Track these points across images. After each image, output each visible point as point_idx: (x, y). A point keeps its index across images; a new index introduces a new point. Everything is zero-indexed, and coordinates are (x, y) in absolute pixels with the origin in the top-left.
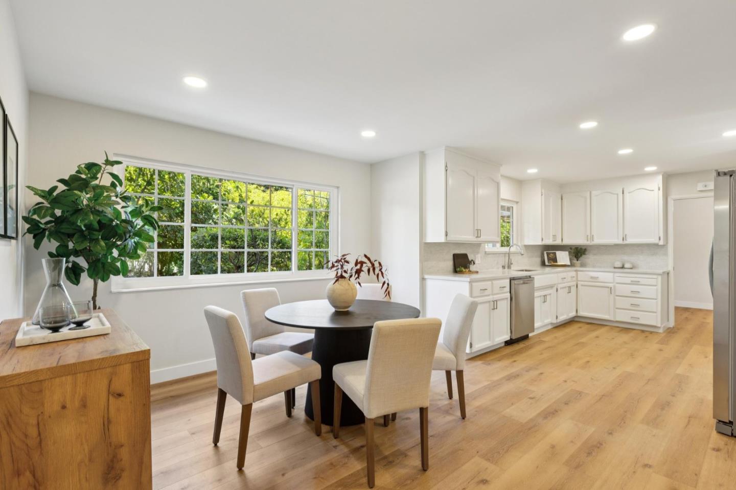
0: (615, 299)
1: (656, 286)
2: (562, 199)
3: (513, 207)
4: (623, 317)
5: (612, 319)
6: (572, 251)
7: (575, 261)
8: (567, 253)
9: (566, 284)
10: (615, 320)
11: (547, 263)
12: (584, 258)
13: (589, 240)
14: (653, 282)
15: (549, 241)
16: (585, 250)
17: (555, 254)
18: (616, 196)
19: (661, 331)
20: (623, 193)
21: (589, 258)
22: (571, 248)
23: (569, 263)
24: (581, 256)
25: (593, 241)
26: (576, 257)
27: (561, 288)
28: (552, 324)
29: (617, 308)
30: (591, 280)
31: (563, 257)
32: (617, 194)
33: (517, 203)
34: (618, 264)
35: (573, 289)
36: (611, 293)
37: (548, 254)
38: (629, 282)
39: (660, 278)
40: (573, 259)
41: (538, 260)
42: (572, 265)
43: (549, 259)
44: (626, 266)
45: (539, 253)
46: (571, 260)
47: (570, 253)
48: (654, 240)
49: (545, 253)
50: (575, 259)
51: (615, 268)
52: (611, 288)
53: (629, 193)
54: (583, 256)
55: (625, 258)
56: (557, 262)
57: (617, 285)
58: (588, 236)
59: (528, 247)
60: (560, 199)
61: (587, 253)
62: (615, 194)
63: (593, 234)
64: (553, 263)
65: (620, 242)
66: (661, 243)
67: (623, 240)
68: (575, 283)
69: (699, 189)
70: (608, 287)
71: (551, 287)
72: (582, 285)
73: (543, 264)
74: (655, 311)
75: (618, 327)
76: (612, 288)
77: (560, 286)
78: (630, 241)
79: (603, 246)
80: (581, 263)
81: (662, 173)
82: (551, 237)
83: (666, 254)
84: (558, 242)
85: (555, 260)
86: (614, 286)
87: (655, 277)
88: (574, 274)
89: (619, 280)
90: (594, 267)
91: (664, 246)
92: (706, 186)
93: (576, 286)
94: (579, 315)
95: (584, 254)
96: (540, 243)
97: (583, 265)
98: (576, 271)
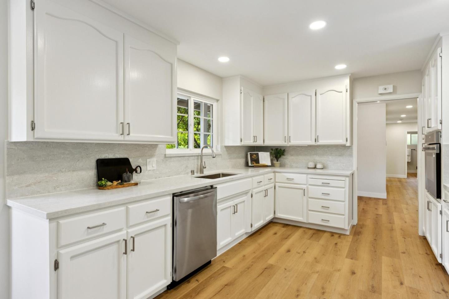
0: (307, 202)
1: (344, 188)
2: (264, 101)
3: (212, 105)
4: (316, 219)
5: (305, 221)
6: (273, 152)
7: (275, 162)
8: (268, 153)
9: (263, 187)
10: (308, 222)
11: (250, 164)
12: (283, 159)
13: (287, 141)
14: (341, 184)
15: (250, 142)
16: (284, 150)
17: (257, 155)
18: (310, 97)
19: (348, 233)
20: (316, 95)
21: (287, 159)
22: (272, 149)
23: (270, 164)
24: (280, 156)
25: (290, 142)
26: (276, 157)
27: (256, 193)
28: (246, 233)
29: (310, 210)
30: (287, 181)
31: (265, 158)
32: (311, 96)
33: (218, 100)
34: (311, 165)
35: (271, 192)
36: (304, 195)
37: (251, 155)
38: (320, 184)
39: (347, 179)
40: (274, 160)
41: (243, 161)
42: (273, 165)
43: (252, 160)
44: (318, 166)
45: (243, 154)
46: (272, 160)
47: (271, 154)
48: (341, 141)
49: (249, 153)
50: (276, 160)
51: (308, 168)
52: (304, 190)
53: (321, 95)
54: (283, 157)
55: (317, 158)
56: (259, 163)
57: (310, 187)
58: (285, 137)
59: (229, 149)
60: (262, 101)
61: (285, 153)
62: (309, 96)
63: (289, 135)
64: (255, 164)
65: (313, 143)
66: (348, 144)
67: (315, 141)
68: (273, 185)
69: (380, 92)
70: (302, 189)
71: (246, 193)
72: (279, 187)
73: (247, 165)
74: (343, 213)
75: (311, 229)
76: (306, 191)
77: (255, 191)
78: (321, 142)
79: (299, 147)
80: (280, 163)
81: (350, 75)
82: (252, 138)
83: (351, 155)
84: (259, 143)
85: (257, 161)
86: (307, 187)
87: (343, 178)
88: (271, 175)
89: (311, 181)
90: (291, 167)
91: (350, 147)
92: (385, 89)
93: (273, 188)
94: (276, 216)
95: (283, 155)
96: (238, 144)
97: (282, 166)
98: (274, 172)
